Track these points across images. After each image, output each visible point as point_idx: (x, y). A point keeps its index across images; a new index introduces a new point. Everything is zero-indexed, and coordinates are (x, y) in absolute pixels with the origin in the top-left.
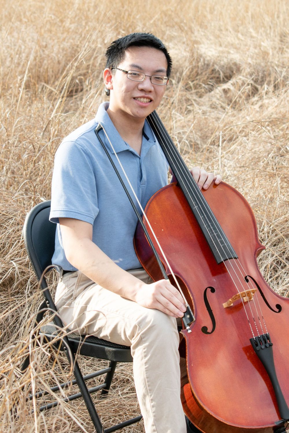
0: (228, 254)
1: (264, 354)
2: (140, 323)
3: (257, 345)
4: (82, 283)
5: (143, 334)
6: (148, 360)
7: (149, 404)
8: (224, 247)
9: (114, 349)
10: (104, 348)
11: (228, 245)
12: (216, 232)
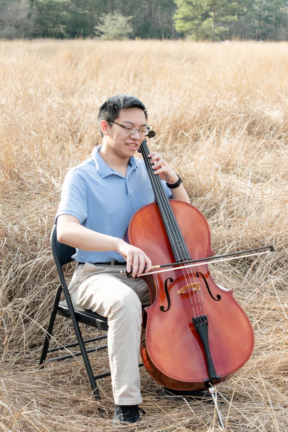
0: (184, 256)
1: (202, 330)
2: (115, 304)
3: (197, 323)
4: (86, 274)
5: (115, 312)
6: (117, 331)
7: (115, 361)
8: (182, 251)
9: (101, 321)
10: (95, 320)
11: (185, 250)
12: (178, 240)
